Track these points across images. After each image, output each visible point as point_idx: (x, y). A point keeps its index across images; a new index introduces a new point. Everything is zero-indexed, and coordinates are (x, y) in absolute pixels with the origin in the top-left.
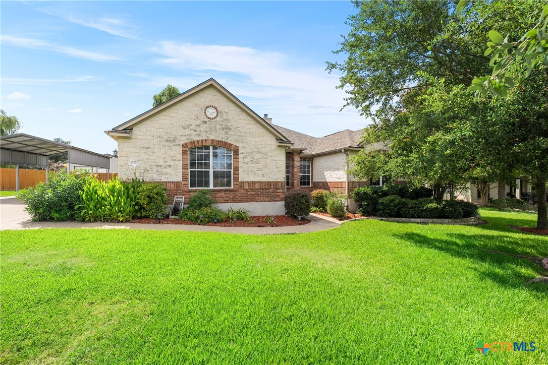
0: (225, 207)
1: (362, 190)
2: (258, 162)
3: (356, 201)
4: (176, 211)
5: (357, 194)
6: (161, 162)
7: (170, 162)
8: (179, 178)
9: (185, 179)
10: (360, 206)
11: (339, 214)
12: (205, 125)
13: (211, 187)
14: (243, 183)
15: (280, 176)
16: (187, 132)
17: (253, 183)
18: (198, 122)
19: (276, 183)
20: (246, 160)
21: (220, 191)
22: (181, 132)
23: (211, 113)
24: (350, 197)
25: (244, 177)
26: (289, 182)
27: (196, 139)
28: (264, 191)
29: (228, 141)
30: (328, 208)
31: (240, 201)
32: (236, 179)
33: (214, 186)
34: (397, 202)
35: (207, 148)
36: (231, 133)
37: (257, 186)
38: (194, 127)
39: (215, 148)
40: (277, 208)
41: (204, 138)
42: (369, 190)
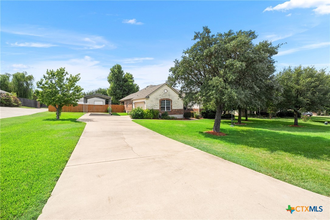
0: (170, 116)
1: (203, 111)
2: (176, 104)
3: (202, 114)
4: (160, 117)
5: (202, 112)
6: (155, 105)
7: (157, 105)
8: (159, 109)
9: (160, 109)
10: (203, 116)
11: (197, 117)
12: (164, 95)
13: (166, 111)
14: (173, 109)
15: (182, 108)
16: (160, 96)
17: (176, 109)
18: (163, 94)
19: (181, 109)
20: (174, 103)
21: (168, 112)
22: (159, 96)
23: (166, 91)
24: (200, 113)
25: (173, 108)
26: (185, 108)
27: (162, 98)
28: (178, 112)
29: (170, 99)
30: (194, 116)
31: (172, 114)
32: (171, 108)
33: (166, 110)
34: (213, 114)
35: (165, 100)
36: (170, 96)
37: (176, 110)
38: (162, 95)
39: (166, 100)
40: (181, 116)
41: (164, 98)
42: (205, 111)
